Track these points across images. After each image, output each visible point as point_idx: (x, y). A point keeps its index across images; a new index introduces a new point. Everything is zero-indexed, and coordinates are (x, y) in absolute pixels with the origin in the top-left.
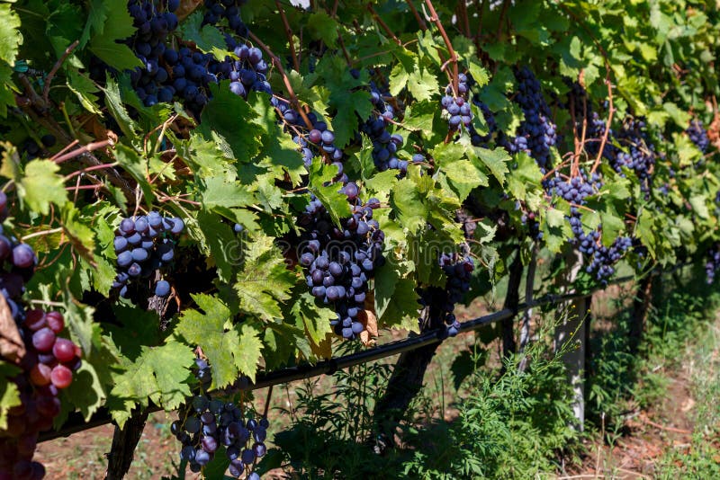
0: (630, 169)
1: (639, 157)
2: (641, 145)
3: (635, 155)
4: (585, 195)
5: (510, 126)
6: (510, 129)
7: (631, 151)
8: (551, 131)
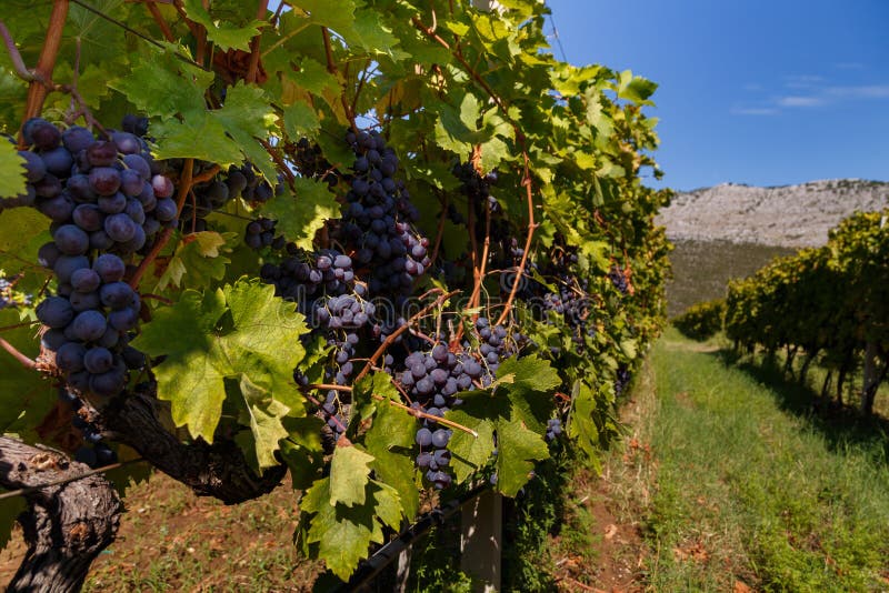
0: (560, 313)
1: (570, 298)
2: (572, 284)
3: (565, 296)
4: (464, 380)
5: (306, 230)
6: (305, 236)
7: (561, 291)
8: (418, 249)
